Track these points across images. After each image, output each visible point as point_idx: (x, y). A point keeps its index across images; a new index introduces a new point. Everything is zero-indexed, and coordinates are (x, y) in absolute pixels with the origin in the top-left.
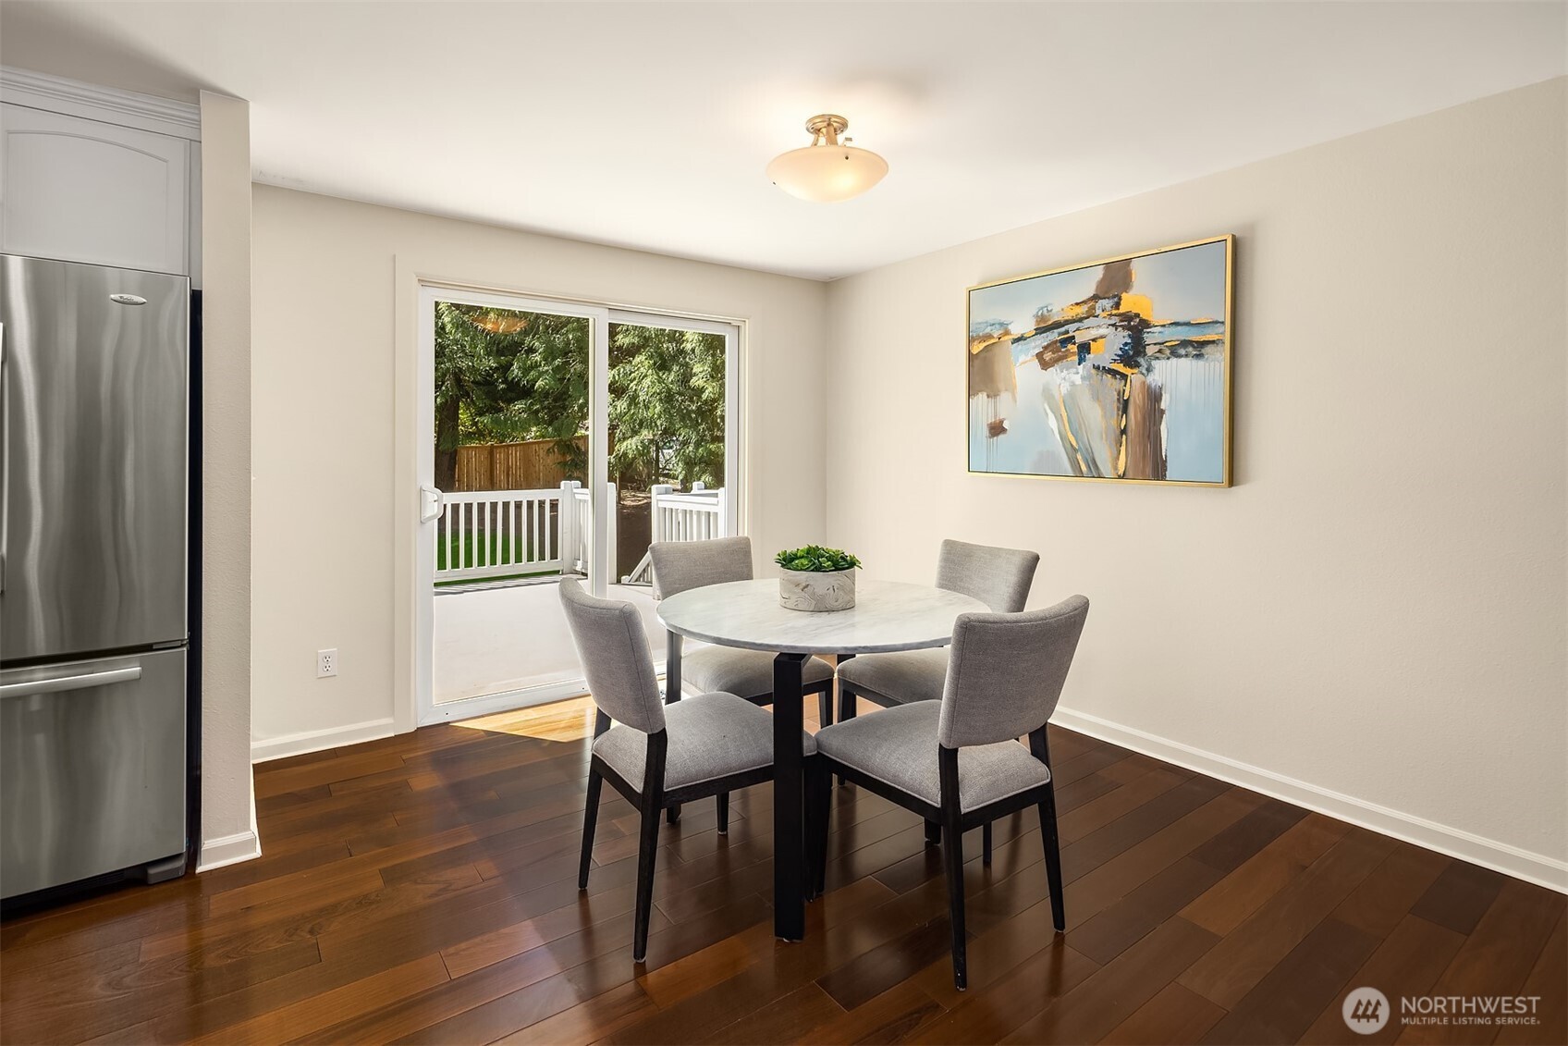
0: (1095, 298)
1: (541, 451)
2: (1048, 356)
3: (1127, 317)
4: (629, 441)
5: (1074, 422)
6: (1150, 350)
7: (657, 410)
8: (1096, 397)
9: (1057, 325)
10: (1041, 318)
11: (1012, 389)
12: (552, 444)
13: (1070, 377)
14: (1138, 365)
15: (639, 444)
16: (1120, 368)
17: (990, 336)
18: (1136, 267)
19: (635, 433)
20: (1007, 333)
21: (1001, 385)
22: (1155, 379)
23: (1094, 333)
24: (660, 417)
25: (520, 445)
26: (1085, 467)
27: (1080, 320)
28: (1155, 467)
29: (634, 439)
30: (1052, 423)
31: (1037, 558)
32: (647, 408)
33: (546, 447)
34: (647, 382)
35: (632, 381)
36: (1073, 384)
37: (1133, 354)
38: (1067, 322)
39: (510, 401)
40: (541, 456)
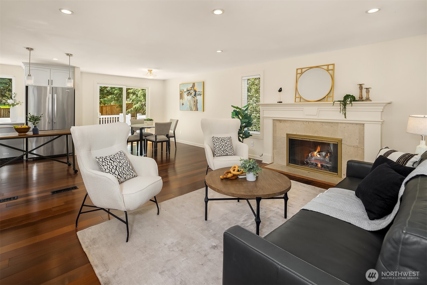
0: (192, 87)
1: (115, 107)
2: (188, 94)
3: (195, 90)
4: (136, 105)
5: (190, 104)
6: (197, 95)
7: (142, 98)
8: (192, 100)
9: (189, 90)
10: (187, 89)
11: (184, 99)
12: (118, 106)
13: (190, 97)
14: (195, 96)
15: (138, 106)
16: (194, 96)
17: (182, 91)
18: (195, 84)
19: (137, 103)
20: (184, 91)
21: (183, 98)
22: (197, 98)
23: (192, 92)
24: (143, 100)
25: (110, 106)
26: (191, 110)
27: (191, 90)
28: (197, 109)
29: (137, 104)
30: (188, 104)
31: (178, 120)
32: (140, 97)
33: (117, 106)
34: (140, 92)
35: (136, 92)
36: (190, 98)
37: (195, 95)
38: (190, 90)
39: (108, 95)
40: (115, 108)
